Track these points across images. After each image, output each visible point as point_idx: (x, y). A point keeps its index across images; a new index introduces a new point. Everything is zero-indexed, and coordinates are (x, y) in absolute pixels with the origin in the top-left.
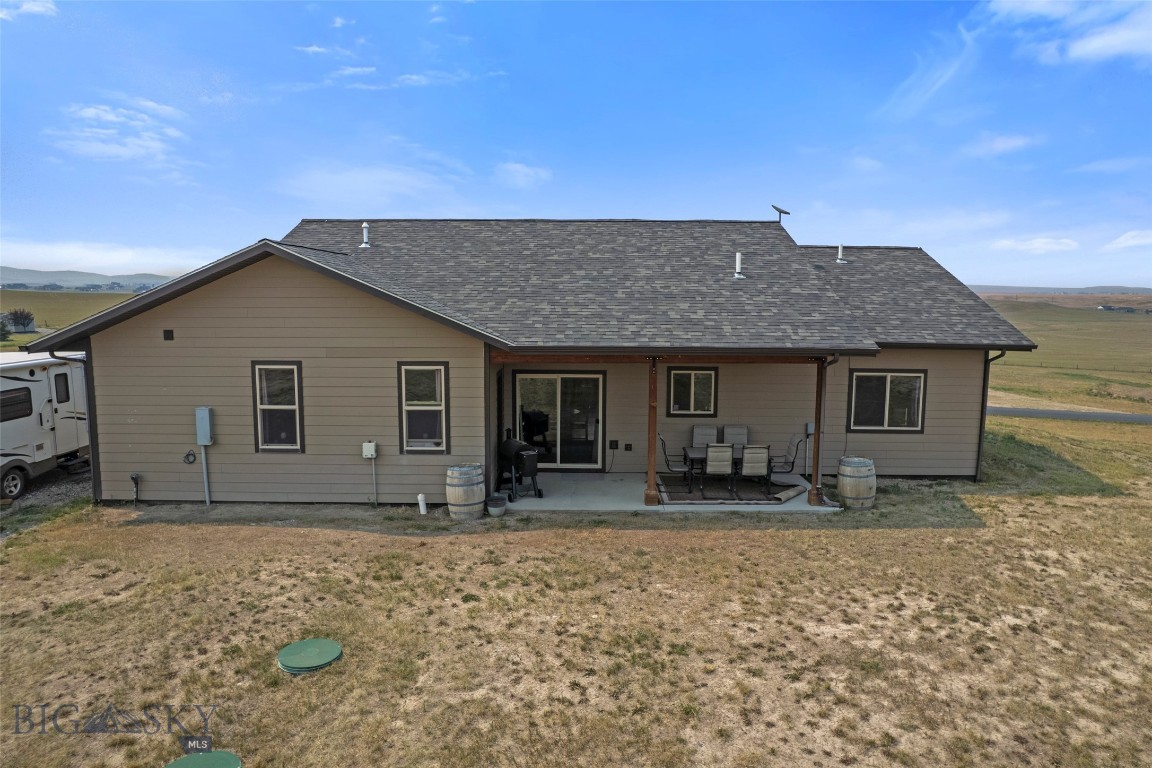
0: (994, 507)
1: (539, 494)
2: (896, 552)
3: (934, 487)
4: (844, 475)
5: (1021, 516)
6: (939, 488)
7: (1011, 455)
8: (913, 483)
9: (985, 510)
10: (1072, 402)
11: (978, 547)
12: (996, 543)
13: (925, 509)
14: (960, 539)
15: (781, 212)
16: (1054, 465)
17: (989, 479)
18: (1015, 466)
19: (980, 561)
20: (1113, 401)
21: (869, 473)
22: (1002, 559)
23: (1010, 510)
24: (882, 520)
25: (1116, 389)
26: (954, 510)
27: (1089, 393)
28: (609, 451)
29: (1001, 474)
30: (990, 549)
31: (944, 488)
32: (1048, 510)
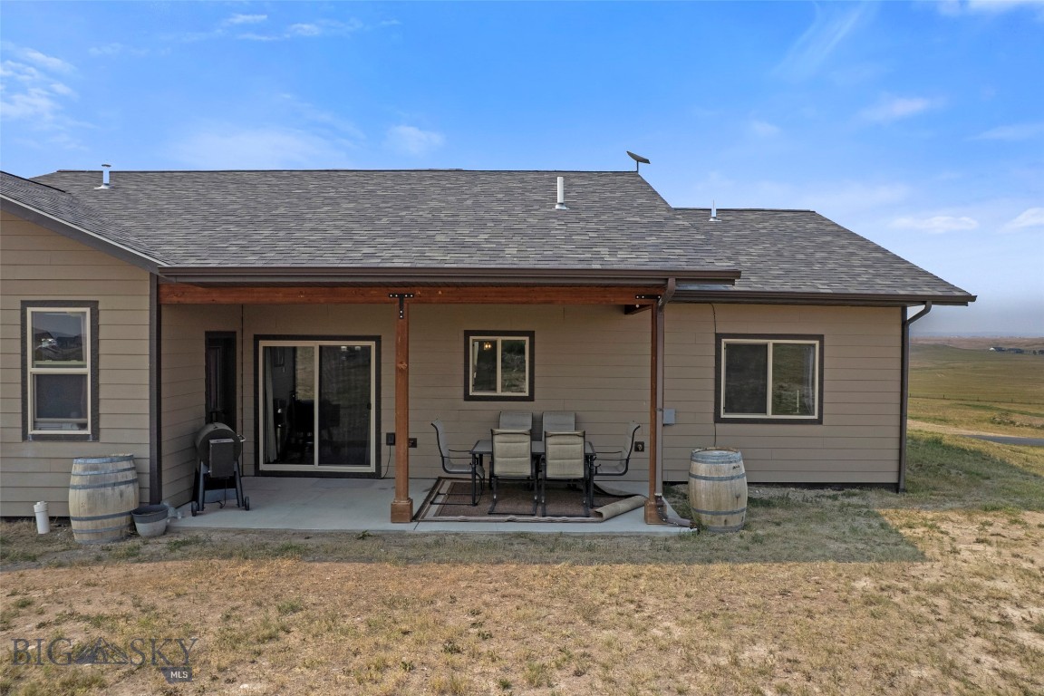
0: (931, 527)
1: (245, 505)
2: (766, 608)
3: (840, 498)
4: (696, 477)
5: (979, 541)
6: (846, 501)
7: (940, 460)
8: (810, 493)
9: (920, 531)
10: (978, 429)
11: (918, 599)
12: (950, 591)
13: (826, 530)
14: (884, 583)
15: (639, 160)
16: (1001, 472)
17: (915, 488)
18: (949, 472)
19: (927, 628)
20: (1017, 428)
21: (734, 473)
22: (969, 625)
23: (958, 532)
24: (755, 549)
25: (1018, 418)
26: (869, 531)
27: (993, 421)
28: (385, 448)
29: (933, 482)
30: (941, 602)
31: (854, 500)
32: (1018, 532)
